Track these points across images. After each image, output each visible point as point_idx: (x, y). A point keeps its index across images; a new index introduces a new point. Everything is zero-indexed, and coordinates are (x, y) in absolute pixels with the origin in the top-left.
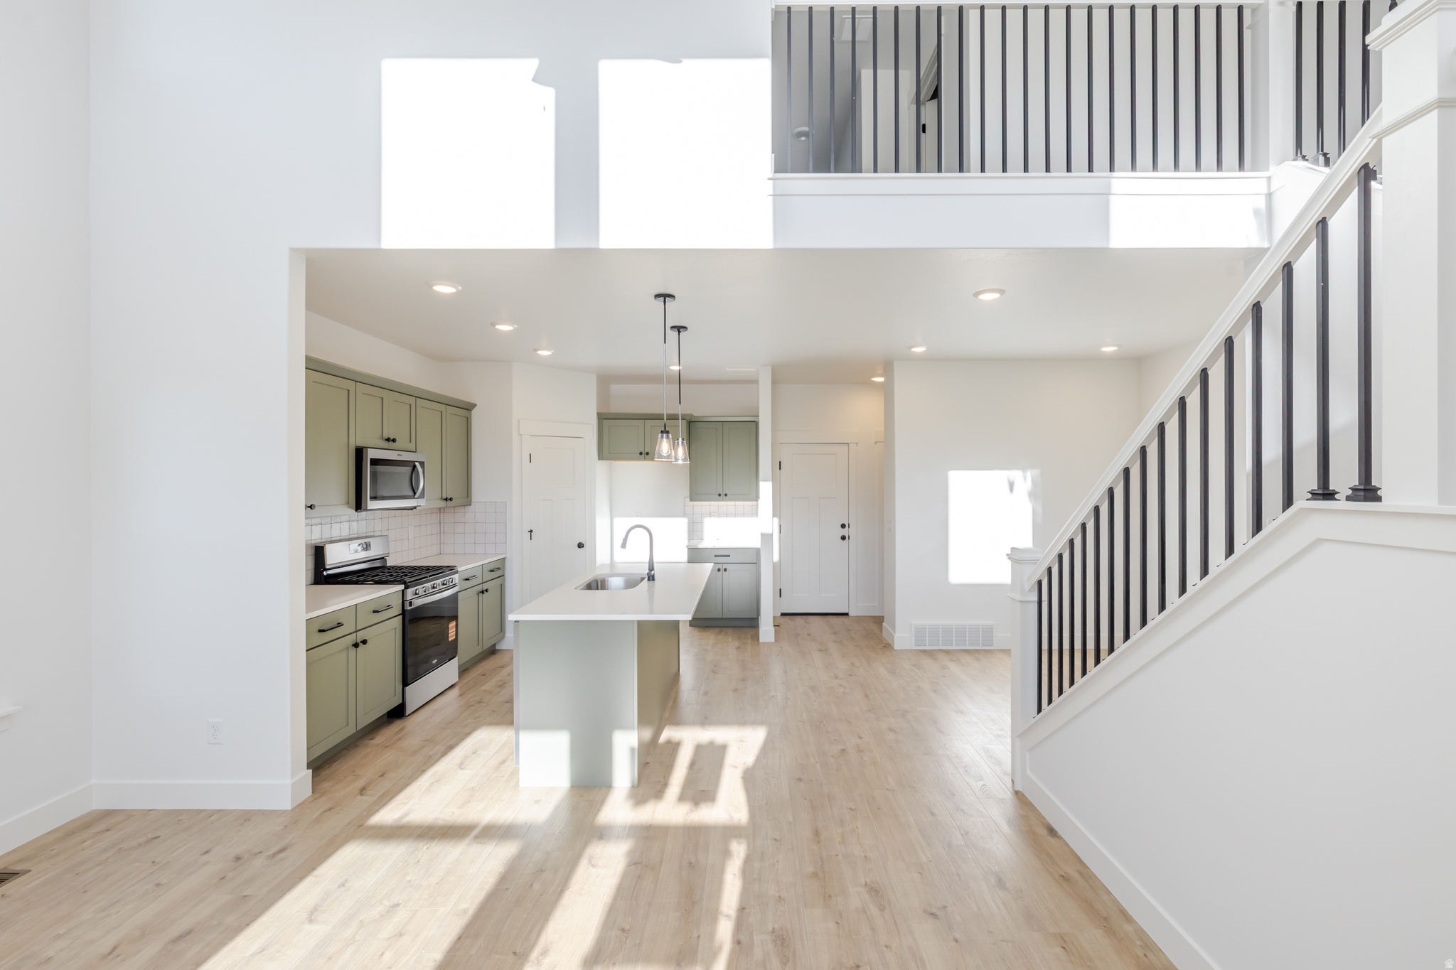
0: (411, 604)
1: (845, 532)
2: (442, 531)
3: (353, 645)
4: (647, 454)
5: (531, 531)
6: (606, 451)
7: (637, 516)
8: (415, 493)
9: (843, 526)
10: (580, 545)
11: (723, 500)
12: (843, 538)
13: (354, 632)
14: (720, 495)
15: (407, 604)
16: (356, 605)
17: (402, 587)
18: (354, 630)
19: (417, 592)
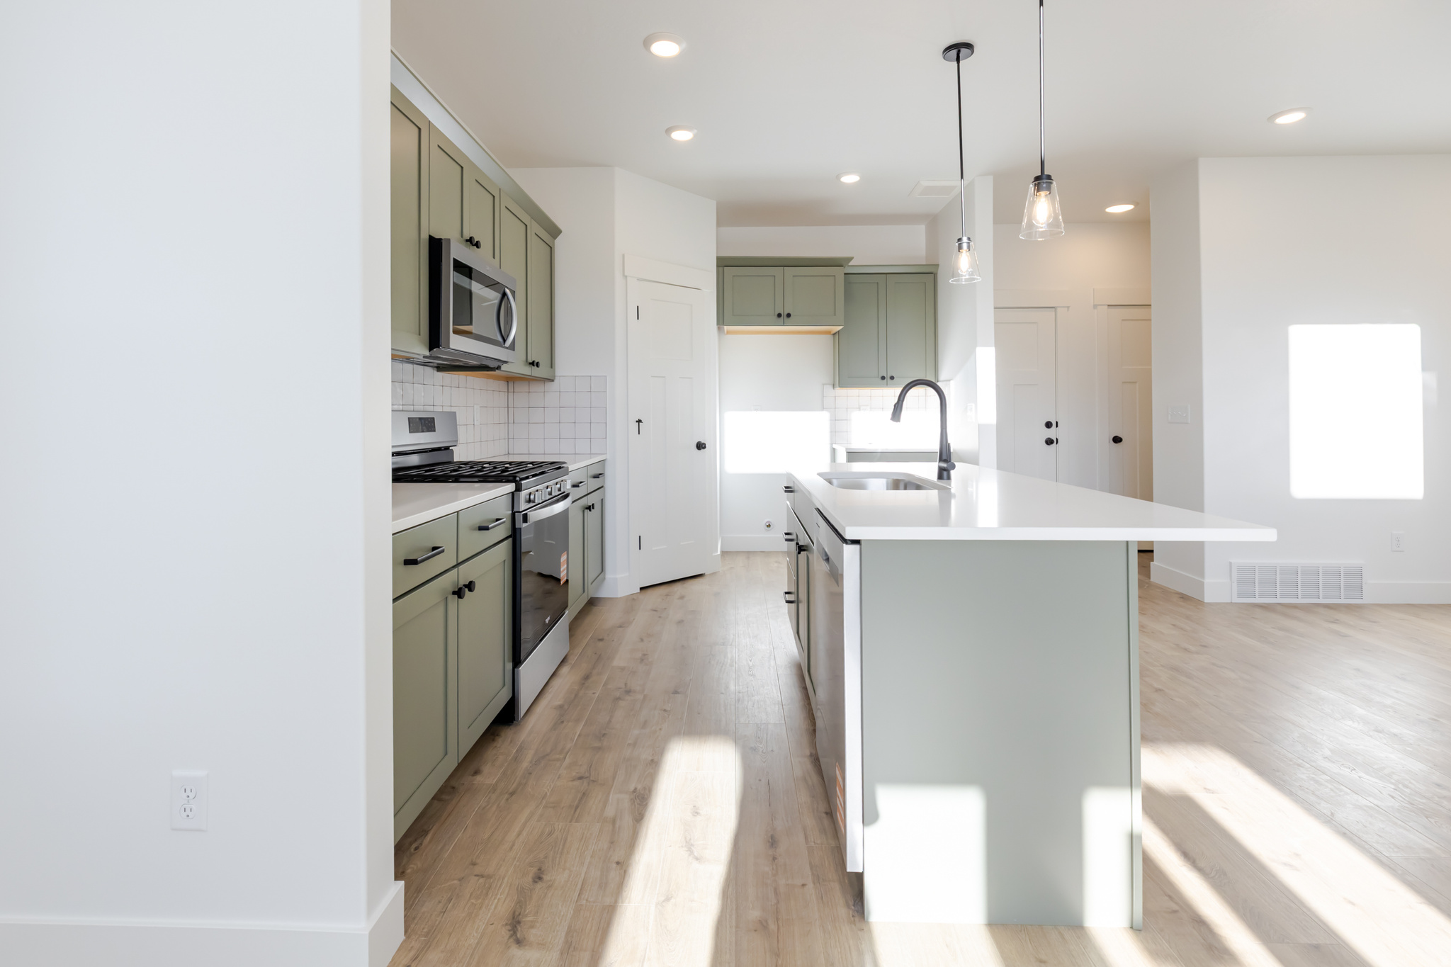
0: (525, 519)
1: (1051, 433)
2: (511, 420)
3: (454, 593)
4: (789, 315)
5: (639, 421)
6: (729, 313)
7: (756, 410)
8: (504, 341)
9: (1049, 425)
10: (700, 446)
11: (887, 385)
12: (1049, 442)
13: (454, 567)
14: (883, 378)
15: (519, 517)
16: (457, 512)
17: (510, 487)
18: (455, 563)
19: (532, 497)
